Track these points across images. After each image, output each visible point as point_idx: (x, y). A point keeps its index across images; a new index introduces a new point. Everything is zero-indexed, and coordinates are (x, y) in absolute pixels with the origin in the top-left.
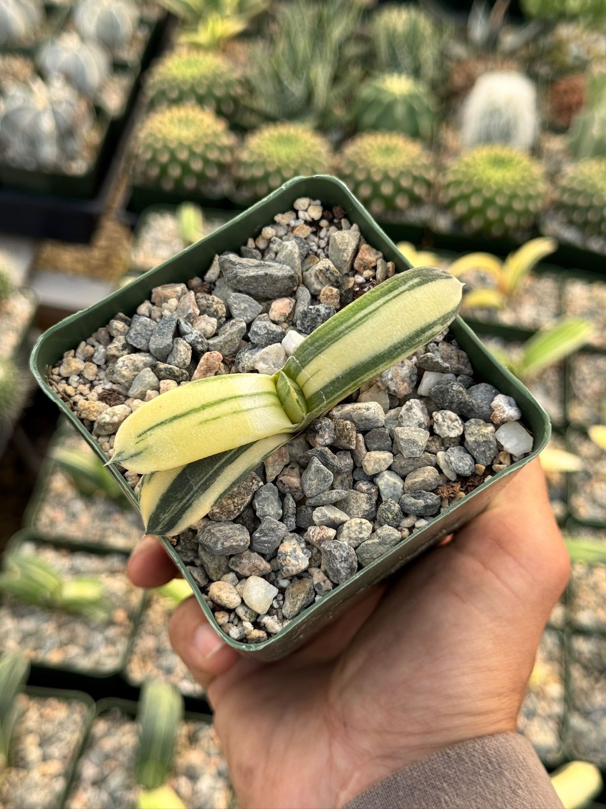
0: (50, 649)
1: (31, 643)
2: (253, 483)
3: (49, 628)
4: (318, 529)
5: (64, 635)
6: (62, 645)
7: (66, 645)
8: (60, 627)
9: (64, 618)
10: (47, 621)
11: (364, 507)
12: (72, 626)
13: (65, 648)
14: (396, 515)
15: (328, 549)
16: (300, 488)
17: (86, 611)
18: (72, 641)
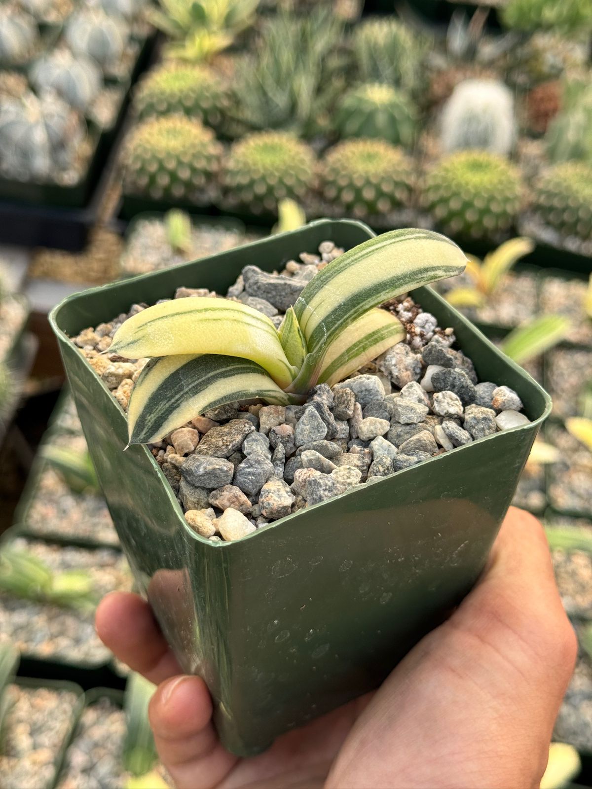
0: (41, 642)
1: (22, 635)
2: (245, 426)
3: (39, 621)
4: (305, 470)
5: (55, 628)
6: (53, 637)
7: (56, 637)
8: (51, 619)
9: (55, 611)
10: (38, 614)
11: (355, 462)
12: (61, 618)
13: (56, 640)
14: (388, 469)
15: (313, 479)
16: (292, 436)
17: (76, 604)
18: (62, 633)
